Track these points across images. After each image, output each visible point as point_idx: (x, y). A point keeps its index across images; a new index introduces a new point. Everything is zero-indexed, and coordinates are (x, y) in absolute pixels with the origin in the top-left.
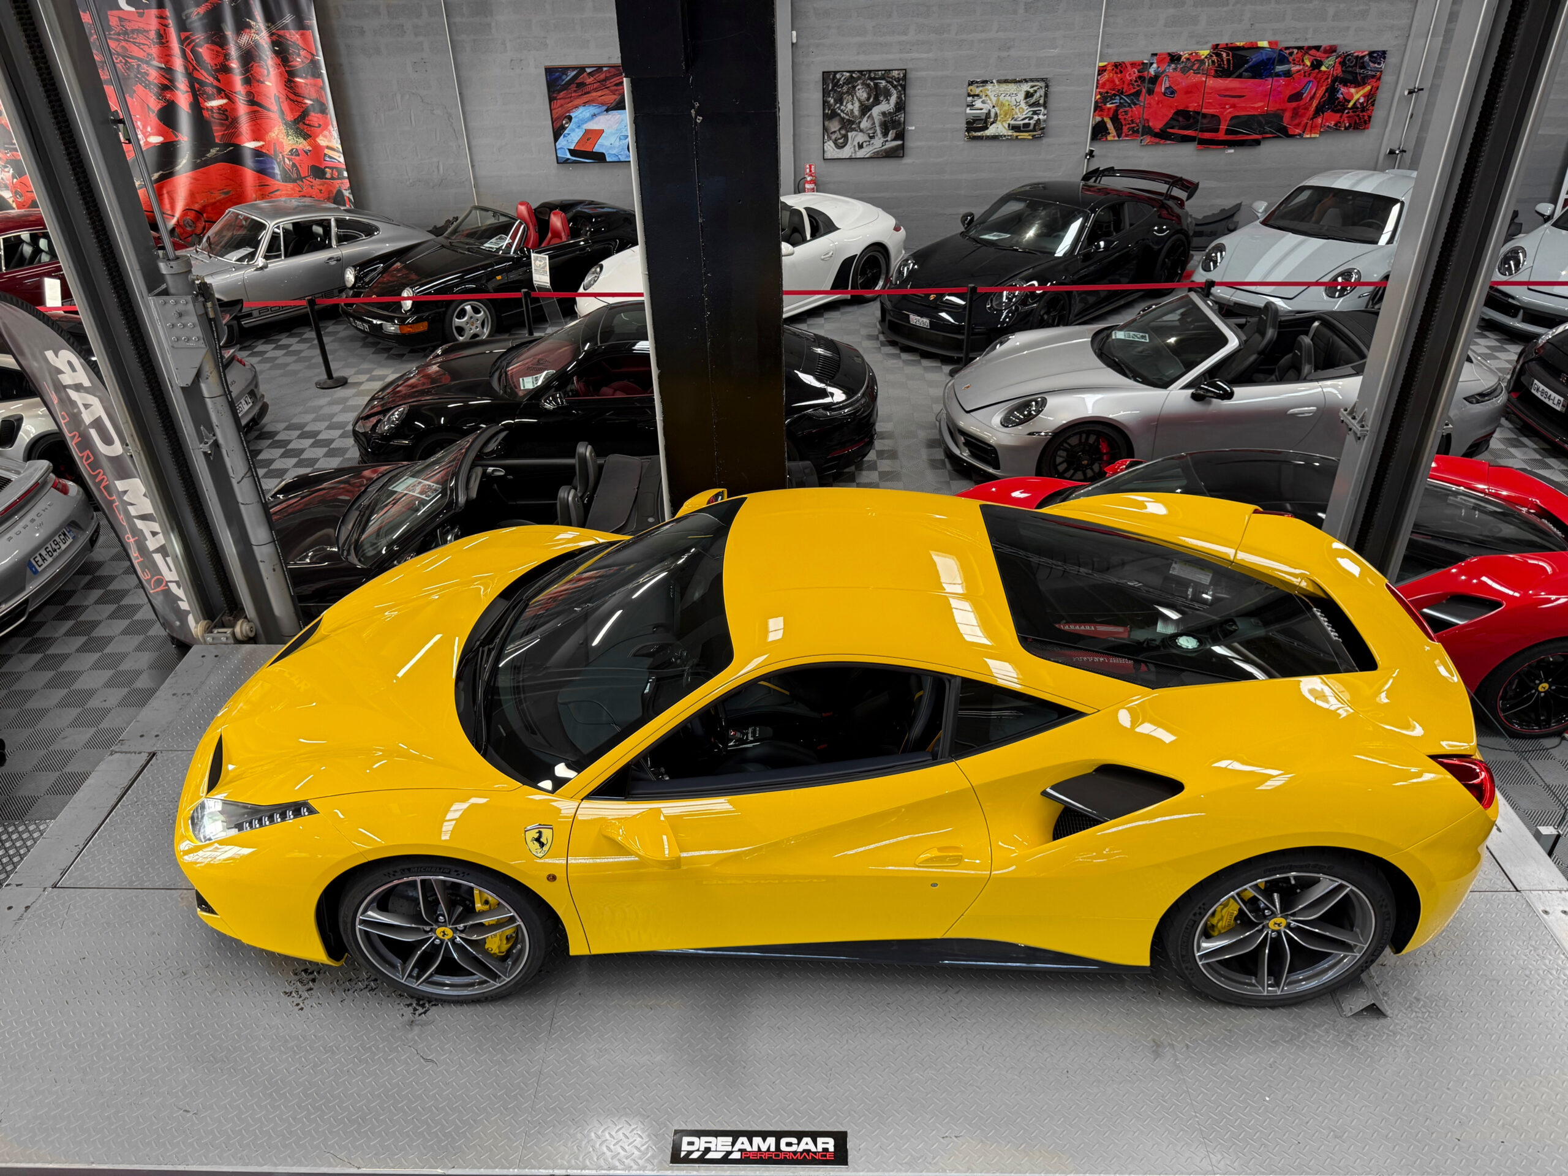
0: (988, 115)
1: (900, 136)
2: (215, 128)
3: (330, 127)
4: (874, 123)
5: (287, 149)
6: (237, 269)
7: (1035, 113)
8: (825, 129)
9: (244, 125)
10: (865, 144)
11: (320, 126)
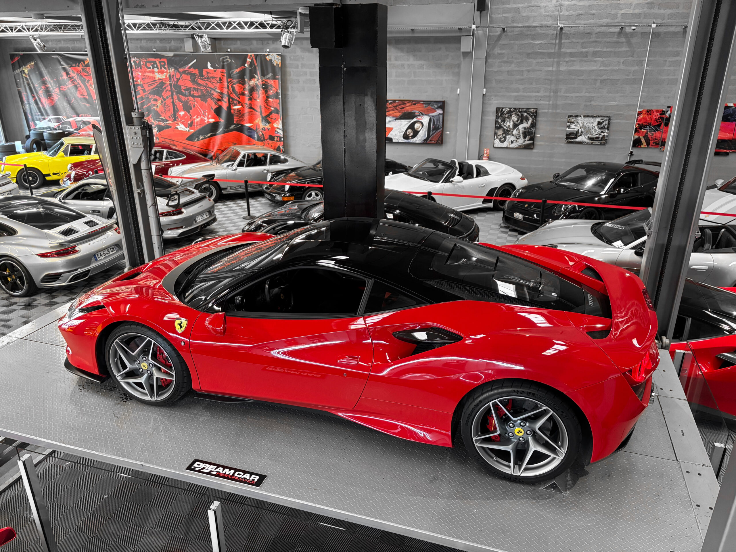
0: (578, 132)
1: (532, 139)
2: (235, 117)
3: (279, 120)
4: (519, 132)
5: (261, 127)
6: (225, 169)
7: (602, 132)
8: (496, 133)
9: (246, 117)
10: (514, 142)
11: (275, 119)
